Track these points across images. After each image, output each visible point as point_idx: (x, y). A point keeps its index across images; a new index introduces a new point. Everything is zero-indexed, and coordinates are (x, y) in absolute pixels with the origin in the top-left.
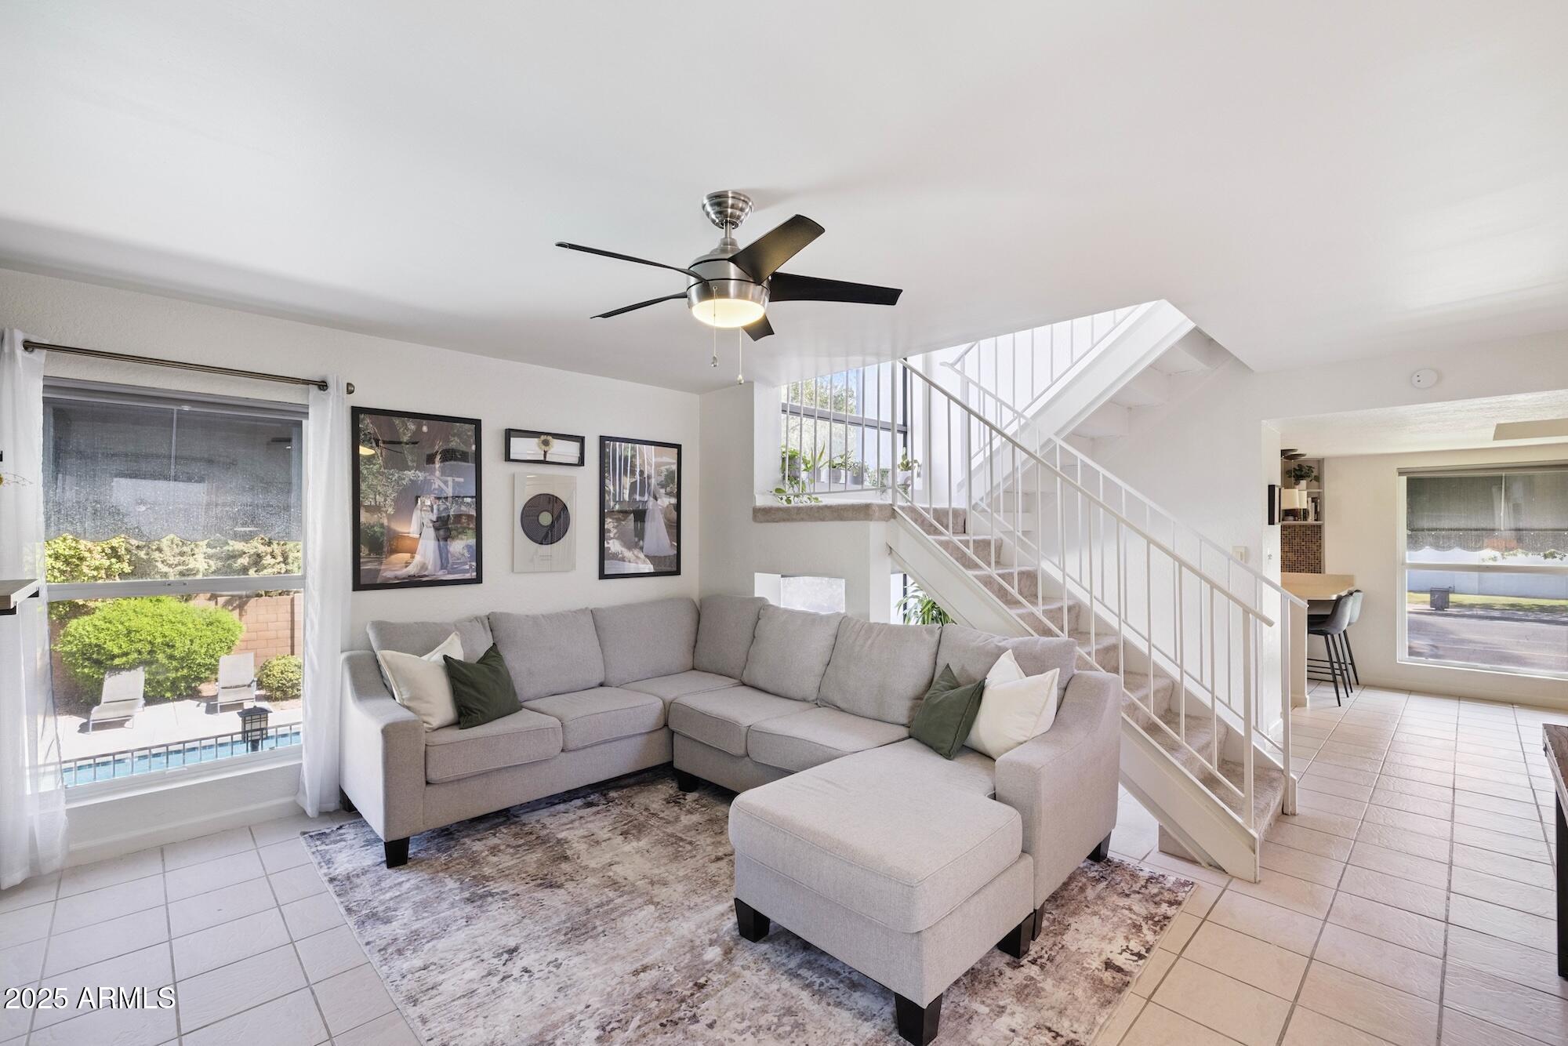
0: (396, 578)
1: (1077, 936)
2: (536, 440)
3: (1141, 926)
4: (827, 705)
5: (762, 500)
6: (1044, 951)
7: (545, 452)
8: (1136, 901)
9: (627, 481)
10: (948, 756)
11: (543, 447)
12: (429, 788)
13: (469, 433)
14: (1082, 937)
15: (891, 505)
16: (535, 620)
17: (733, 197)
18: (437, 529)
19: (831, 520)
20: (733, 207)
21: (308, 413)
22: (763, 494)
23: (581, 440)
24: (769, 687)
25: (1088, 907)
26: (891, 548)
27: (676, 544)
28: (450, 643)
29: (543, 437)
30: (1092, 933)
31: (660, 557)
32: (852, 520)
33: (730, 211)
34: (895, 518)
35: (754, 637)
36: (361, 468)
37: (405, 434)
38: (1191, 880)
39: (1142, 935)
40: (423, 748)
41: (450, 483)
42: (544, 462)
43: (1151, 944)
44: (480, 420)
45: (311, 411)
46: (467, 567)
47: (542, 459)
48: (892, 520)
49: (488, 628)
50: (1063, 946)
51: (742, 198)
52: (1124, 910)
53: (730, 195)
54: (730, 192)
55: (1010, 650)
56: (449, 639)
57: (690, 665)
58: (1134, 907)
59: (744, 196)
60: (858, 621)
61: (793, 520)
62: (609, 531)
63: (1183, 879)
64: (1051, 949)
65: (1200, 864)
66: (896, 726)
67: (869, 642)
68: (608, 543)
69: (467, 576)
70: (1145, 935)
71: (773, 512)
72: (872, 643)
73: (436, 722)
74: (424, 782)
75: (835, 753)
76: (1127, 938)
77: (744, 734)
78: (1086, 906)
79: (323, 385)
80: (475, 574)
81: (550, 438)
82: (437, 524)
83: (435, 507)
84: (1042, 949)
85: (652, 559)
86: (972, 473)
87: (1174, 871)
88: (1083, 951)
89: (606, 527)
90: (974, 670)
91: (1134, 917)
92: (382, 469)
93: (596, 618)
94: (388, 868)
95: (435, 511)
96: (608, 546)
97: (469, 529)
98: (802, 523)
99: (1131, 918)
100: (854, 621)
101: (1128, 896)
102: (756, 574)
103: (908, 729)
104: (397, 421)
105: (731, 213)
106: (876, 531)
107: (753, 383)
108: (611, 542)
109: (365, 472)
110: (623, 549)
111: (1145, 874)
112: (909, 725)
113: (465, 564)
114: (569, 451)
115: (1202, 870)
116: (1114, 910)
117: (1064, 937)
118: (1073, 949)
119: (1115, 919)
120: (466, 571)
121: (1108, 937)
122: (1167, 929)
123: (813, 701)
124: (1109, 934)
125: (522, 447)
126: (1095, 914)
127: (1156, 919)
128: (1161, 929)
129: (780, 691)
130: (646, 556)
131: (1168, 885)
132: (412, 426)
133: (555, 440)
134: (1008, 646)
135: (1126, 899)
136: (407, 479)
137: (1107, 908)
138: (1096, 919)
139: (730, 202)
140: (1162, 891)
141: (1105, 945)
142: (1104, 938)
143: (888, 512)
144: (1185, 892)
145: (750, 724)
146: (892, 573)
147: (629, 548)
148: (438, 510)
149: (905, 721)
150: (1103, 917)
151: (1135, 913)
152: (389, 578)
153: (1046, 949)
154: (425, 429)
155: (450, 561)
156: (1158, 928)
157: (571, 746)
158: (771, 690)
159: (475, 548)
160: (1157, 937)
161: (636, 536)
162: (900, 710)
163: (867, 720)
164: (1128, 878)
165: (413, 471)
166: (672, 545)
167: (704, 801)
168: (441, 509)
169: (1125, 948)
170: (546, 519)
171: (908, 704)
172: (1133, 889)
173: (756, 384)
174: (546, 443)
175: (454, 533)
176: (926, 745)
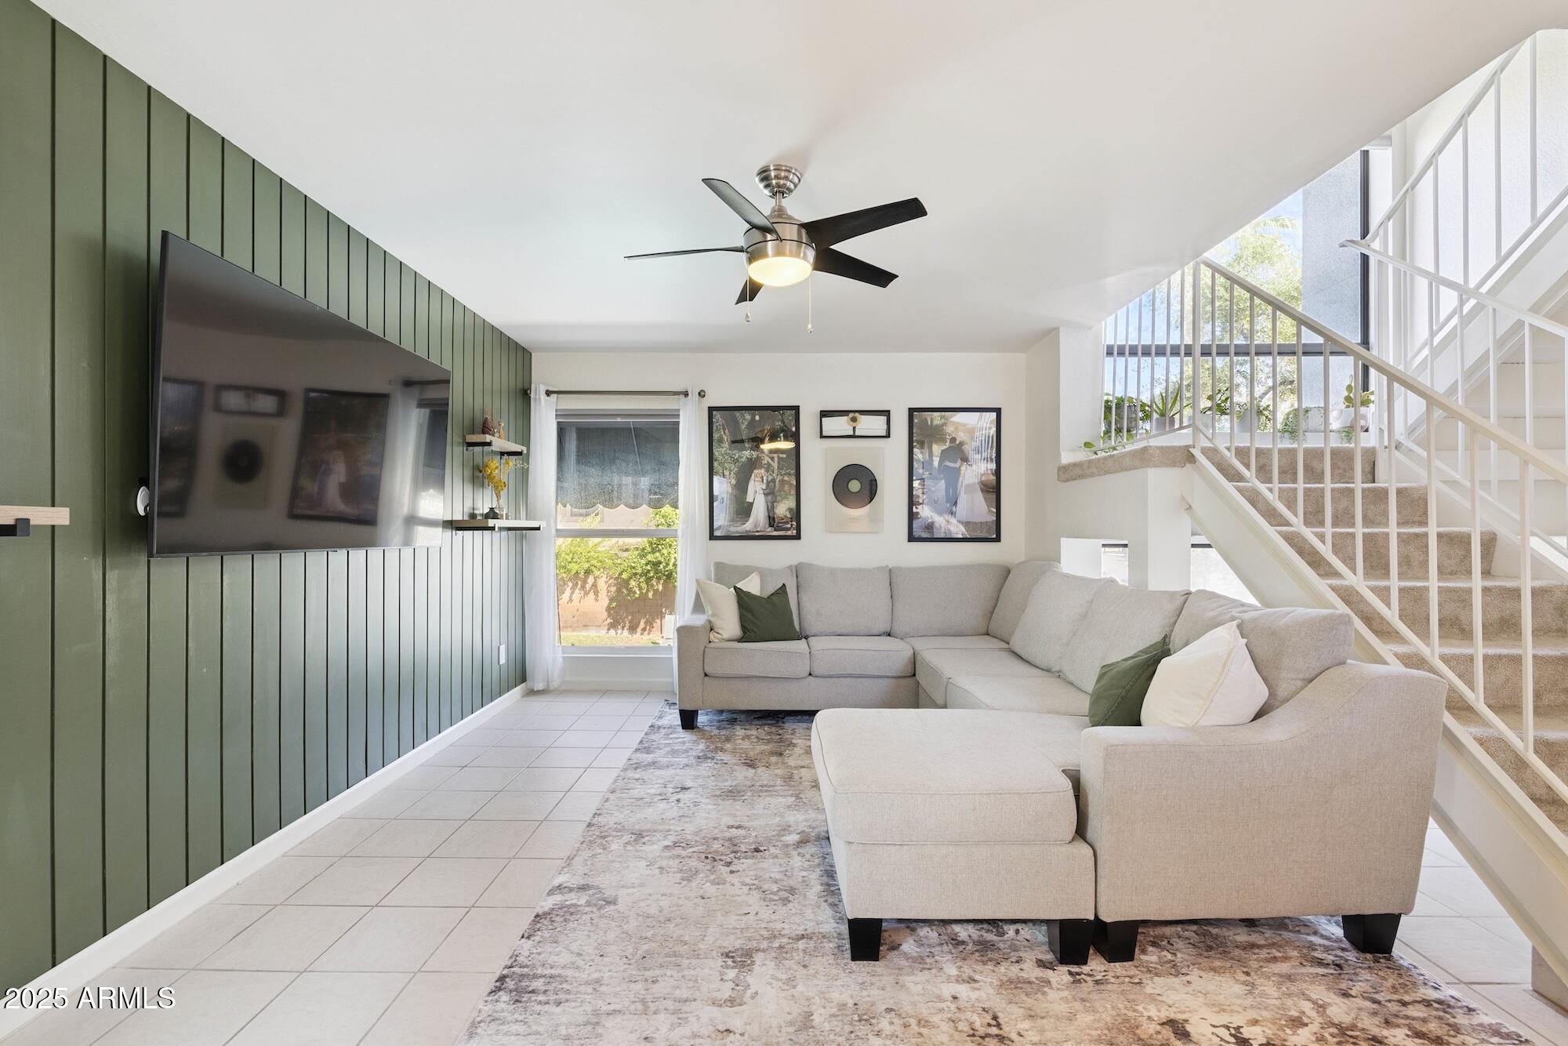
0: (737, 532)
2: (845, 418)
4: (1063, 677)
5: (1068, 457)
7: (854, 428)
9: (937, 449)
11: (851, 423)
12: (706, 678)
13: (790, 418)
14: (1185, 990)
15: (1188, 446)
16: (832, 573)
17: (774, 169)
18: (766, 495)
20: (777, 177)
21: (679, 415)
22: (1069, 450)
23: (886, 413)
24: (1023, 654)
26: (1187, 501)
27: (995, 510)
28: (750, 580)
29: (851, 415)
30: (1205, 993)
31: (975, 523)
32: (1132, 469)
33: (774, 182)
34: (1190, 462)
35: (1027, 602)
36: (714, 451)
37: (743, 423)
40: (703, 648)
41: (776, 459)
42: (853, 436)
44: (799, 406)
45: (681, 414)
46: (789, 526)
47: (852, 433)
48: (1186, 465)
49: (795, 575)
51: (784, 168)
52: (1307, 1003)
53: (772, 168)
54: (772, 166)
55: (1237, 622)
56: (750, 577)
57: (984, 630)
59: (786, 166)
62: (918, 497)
68: (917, 508)
69: (789, 533)
71: (1071, 468)
73: (726, 635)
74: (703, 675)
78: (1246, 973)
79: (686, 394)
80: (795, 532)
81: (857, 415)
82: (766, 492)
83: (765, 478)
85: (967, 524)
88: (1161, 998)
89: (914, 493)
92: (728, 451)
93: (892, 575)
94: (683, 728)
95: (765, 481)
96: (918, 511)
97: (790, 495)
102: (1062, 540)
104: (737, 414)
105: (776, 184)
107: (1059, 328)
108: (920, 507)
109: (716, 453)
110: (933, 514)
113: (787, 523)
114: (877, 425)
118: (1150, 991)
120: (788, 529)
121: (1224, 1007)
123: (1057, 672)
125: (832, 425)
130: (959, 522)
131: (1460, 1021)
132: (748, 417)
133: (863, 416)
135: (1335, 997)
136: (745, 457)
137: (1280, 989)
138: (1239, 988)
139: (773, 174)
140: (1433, 1020)
141: (1205, 1010)
143: (1184, 455)
146: (1193, 535)
147: (940, 513)
148: (767, 480)
152: (733, 532)
154: (757, 418)
155: (776, 521)
157: (816, 672)
158: (1024, 657)
159: (795, 510)
161: (947, 502)
165: (749, 451)
166: (990, 511)
168: (769, 479)
170: (854, 486)
173: (1061, 329)
174: (854, 420)
175: (779, 498)
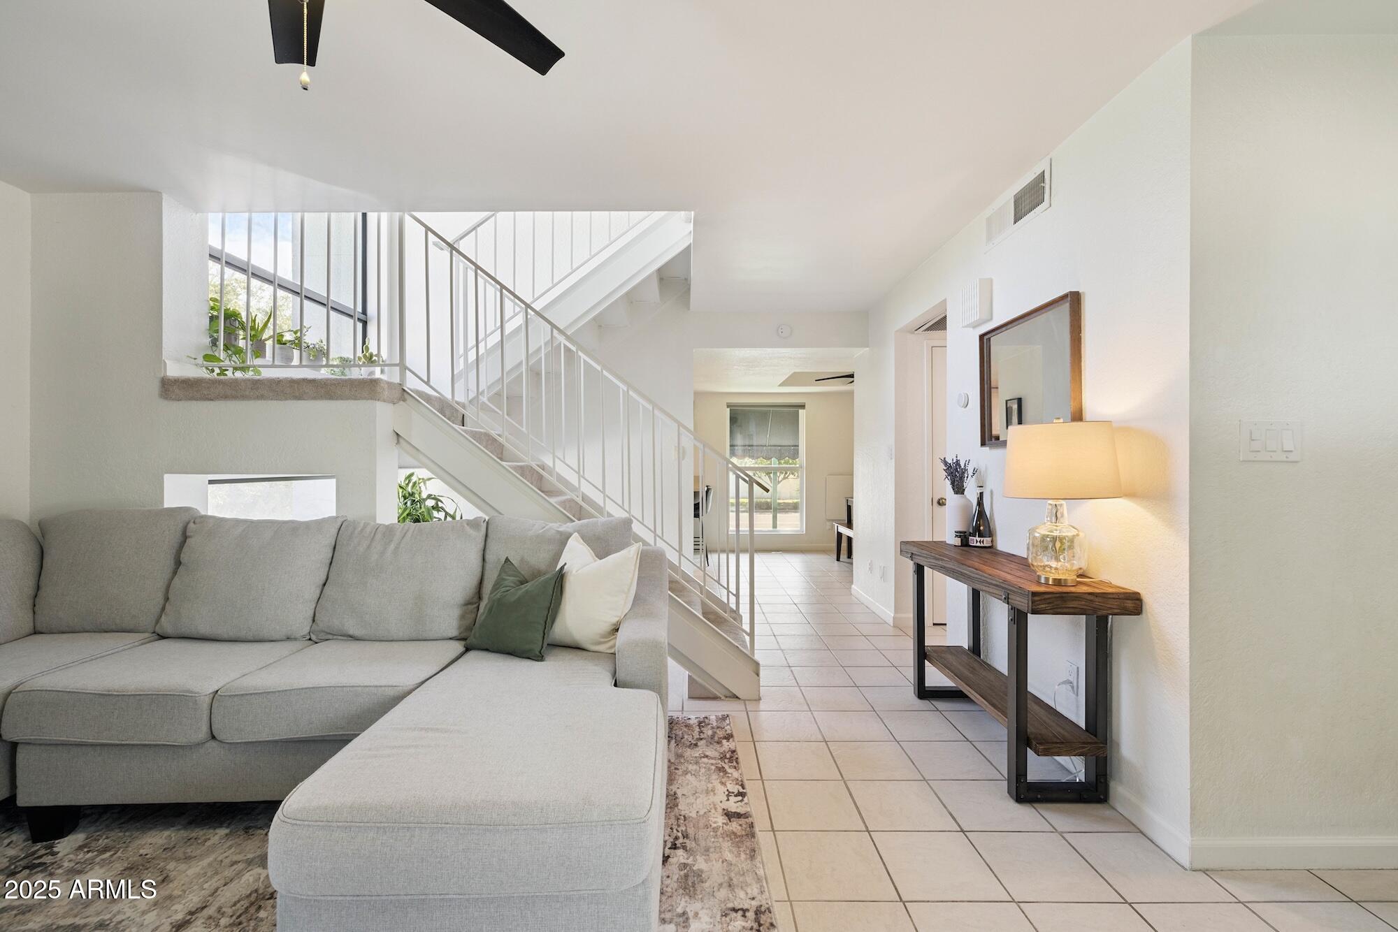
1: (688, 801)
3: (723, 768)
4: (330, 637)
5: (174, 370)
6: (675, 831)
8: (705, 747)
10: (540, 658)
14: (692, 799)
15: (400, 384)
19: (314, 398)
22: (178, 360)
24: (222, 631)
25: (678, 769)
26: (397, 434)
30: (696, 793)
32: (348, 399)
34: (404, 400)
35: (178, 563)
38: (725, 713)
39: (730, 775)
43: (740, 779)
48: (402, 402)
50: (684, 816)
52: (703, 759)
55: (576, 534)
57: (30, 628)
58: (707, 754)
60: (366, 525)
61: (244, 397)
63: (720, 714)
64: (679, 826)
65: (720, 698)
66: (445, 642)
67: (392, 546)
70: (732, 774)
72: (397, 548)
75: (391, 692)
76: (723, 784)
77: (206, 706)
78: (676, 769)
84: (671, 829)
86: (455, 377)
87: (712, 711)
88: (702, 813)
90: (539, 559)
91: (713, 761)
98: (259, 402)
99: (712, 764)
100: (362, 525)
101: (696, 745)
102: (166, 476)
103: (463, 643)
106: (384, 414)
107: (159, 194)
111: (693, 721)
112: (463, 635)
115: (724, 703)
116: (697, 763)
117: (680, 807)
118: (693, 815)
119: (703, 770)
121: (710, 789)
122: (740, 760)
123: (304, 637)
124: (708, 786)
126: (686, 772)
127: (728, 756)
128: (737, 763)
129: (243, 634)
131: (715, 724)
134: (570, 530)
135: (697, 749)
137: (691, 763)
138: (689, 777)
140: (715, 730)
141: (712, 798)
142: (707, 792)
143: (397, 394)
144: (728, 725)
145: (216, 688)
146: (400, 468)
149: (454, 632)
150: (693, 773)
151: (712, 758)
153: (675, 827)
156: (735, 764)
158: (225, 636)
160: (740, 771)
162: (448, 621)
163: (401, 643)
164: (685, 729)
167: (102, 842)
169: (727, 793)
171: (456, 613)
172: (695, 737)
173: (165, 196)
176: (503, 653)
